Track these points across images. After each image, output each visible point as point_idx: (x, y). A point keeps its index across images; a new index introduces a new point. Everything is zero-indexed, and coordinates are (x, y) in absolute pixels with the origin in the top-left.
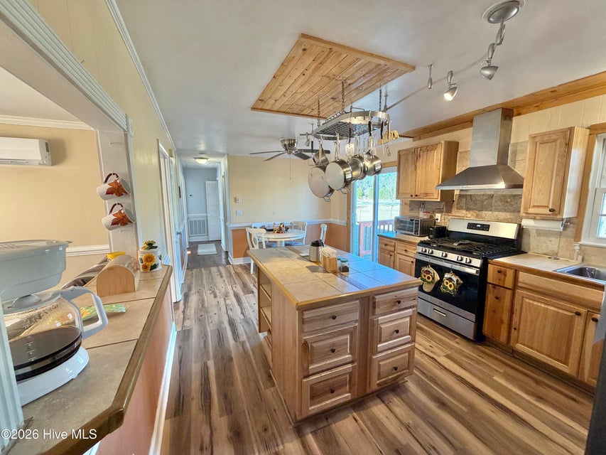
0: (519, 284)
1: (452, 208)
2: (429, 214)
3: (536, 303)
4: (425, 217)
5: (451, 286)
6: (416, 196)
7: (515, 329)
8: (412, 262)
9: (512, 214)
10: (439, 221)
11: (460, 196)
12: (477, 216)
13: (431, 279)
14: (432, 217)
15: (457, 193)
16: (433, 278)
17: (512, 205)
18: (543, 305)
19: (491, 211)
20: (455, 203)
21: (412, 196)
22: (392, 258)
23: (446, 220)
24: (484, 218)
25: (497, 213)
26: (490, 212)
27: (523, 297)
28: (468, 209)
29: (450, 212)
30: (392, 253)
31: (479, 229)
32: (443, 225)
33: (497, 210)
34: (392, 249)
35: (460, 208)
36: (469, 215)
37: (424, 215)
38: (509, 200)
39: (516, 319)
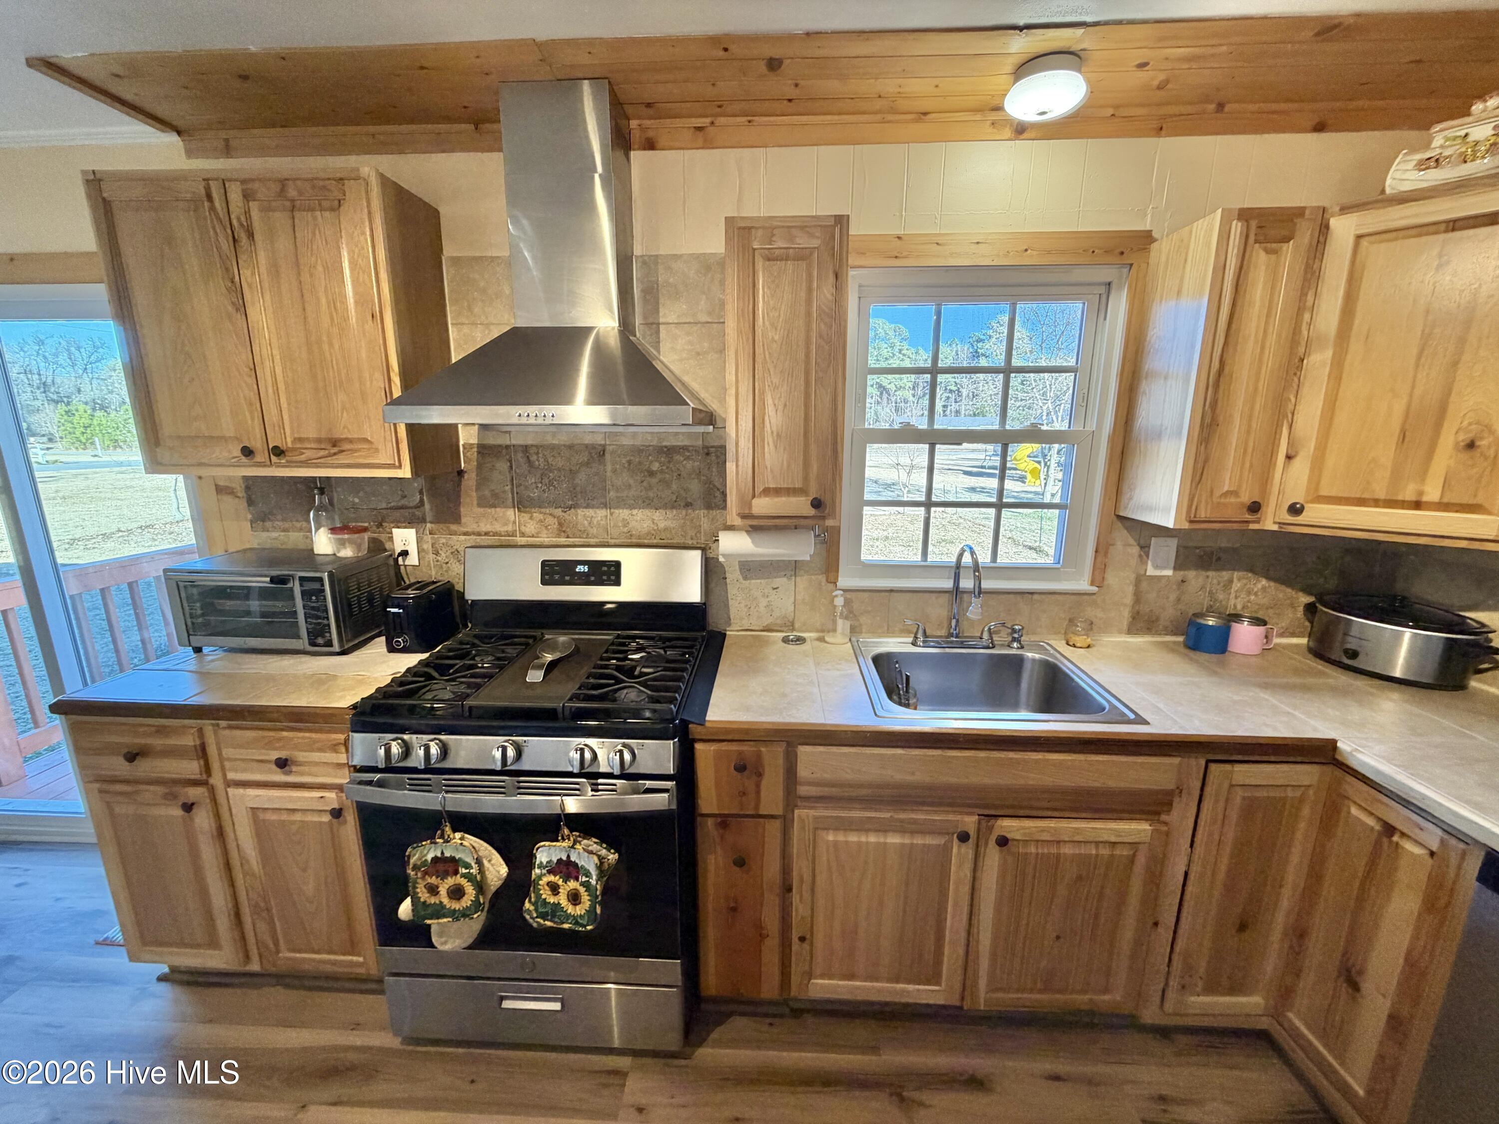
0: (803, 790)
1: (458, 504)
2: (366, 536)
3: (853, 838)
4: (347, 553)
5: (574, 898)
6: (278, 452)
7: (802, 939)
8: (337, 813)
9: (670, 514)
10: (413, 559)
11: (484, 450)
12: (562, 529)
13: (470, 890)
14: (377, 547)
15: (467, 437)
16: (480, 887)
17: (667, 484)
18: (873, 838)
19: (605, 506)
20: (470, 480)
21: (248, 452)
22: (203, 819)
23: (443, 557)
24: (584, 533)
25: (623, 513)
26: (601, 513)
27: (816, 829)
28: (522, 504)
29: (456, 518)
30: (194, 793)
31: (585, 580)
32: (434, 574)
33: (621, 503)
34: (191, 768)
35: (492, 501)
36: (531, 527)
37: (342, 544)
38: (656, 466)
39: (799, 908)
